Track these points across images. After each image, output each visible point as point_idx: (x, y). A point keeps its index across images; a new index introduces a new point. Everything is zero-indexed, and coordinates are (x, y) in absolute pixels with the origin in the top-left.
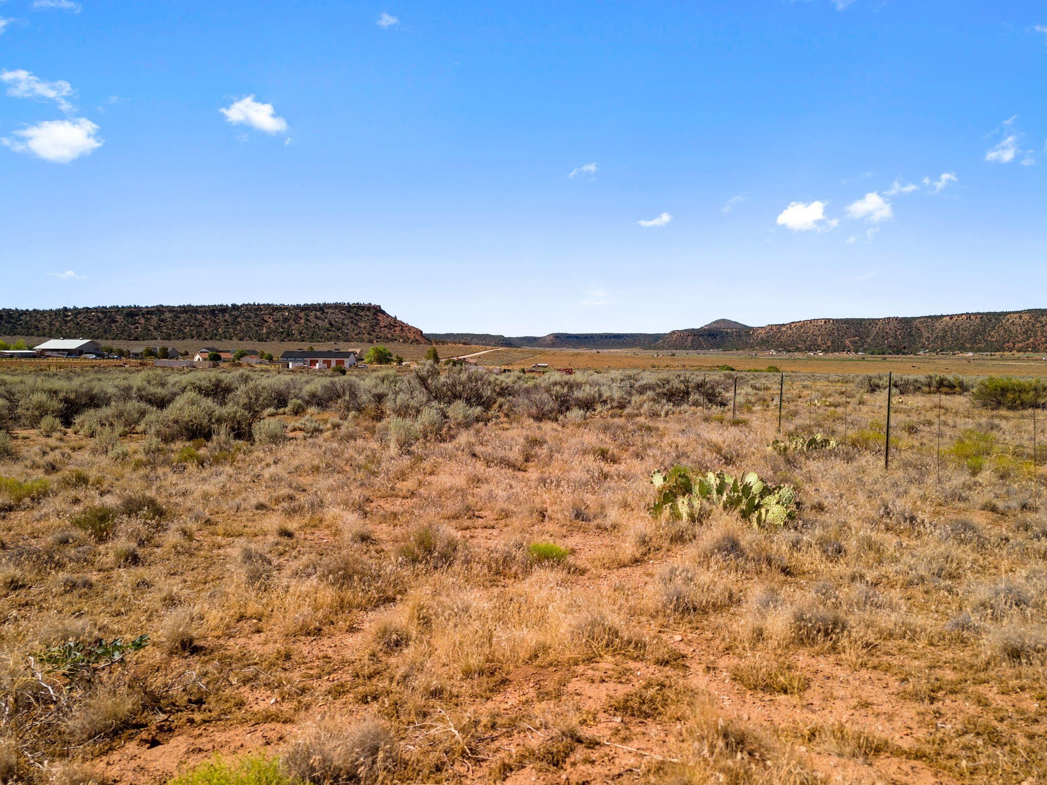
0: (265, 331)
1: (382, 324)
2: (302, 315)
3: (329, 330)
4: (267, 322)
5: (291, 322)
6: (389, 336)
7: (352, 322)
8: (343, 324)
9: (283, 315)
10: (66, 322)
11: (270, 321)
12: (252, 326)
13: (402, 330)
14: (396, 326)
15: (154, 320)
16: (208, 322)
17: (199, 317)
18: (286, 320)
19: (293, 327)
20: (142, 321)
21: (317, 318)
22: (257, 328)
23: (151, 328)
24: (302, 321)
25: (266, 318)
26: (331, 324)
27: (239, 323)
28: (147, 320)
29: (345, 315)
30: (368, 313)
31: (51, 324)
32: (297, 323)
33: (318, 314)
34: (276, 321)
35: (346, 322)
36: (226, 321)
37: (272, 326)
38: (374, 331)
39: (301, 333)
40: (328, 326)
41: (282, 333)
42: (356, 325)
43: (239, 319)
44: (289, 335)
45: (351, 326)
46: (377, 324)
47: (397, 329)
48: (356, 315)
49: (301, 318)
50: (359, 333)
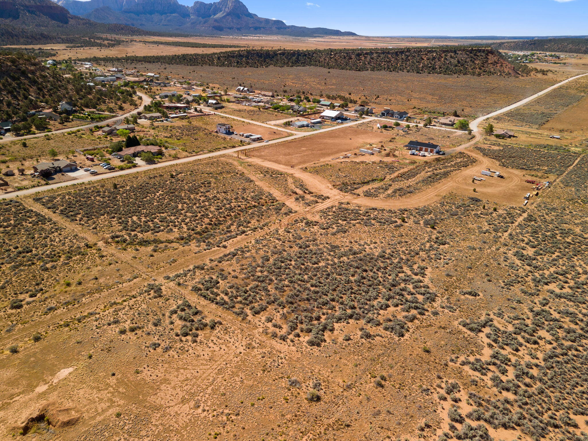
0: (421, 66)
1: (489, 62)
2: (443, 55)
3: (457, 66)
4: (423, 59)
5: (437, 60)
6: (492, 70)
7: (471, 60)
8: (466, 62)
9: (432, 55)
10: (331, 58)
11: (425, 59)
12: (415, 62)
13: (502, 66)
14: (498, 63)
15: (369, 57)
16: (393, 59)
17: (390, 56)
18: (434, 58)
19: (437, 64)
20: (363, 59)
21: (451, 57)
22: (417, 64)
23: (367, 63)
24: (443, 59)
25: (423, 57)
26: (459, 62)
27: (409, 60)
28: (365, 57)
29: (468, 55)
30: (482, 54)
31: (325, 60)
32: (439, 60)
33: (453, 54)
34: (428, 59)
35: (468, 60)
36: (402, 59)
37: (426, 63)
38: (483, 67)
39: (440, 68)
40: (456, 63)
41: (430, 67)
42: (473, 62)
43: (409, 58)
44: (433, 69)
45: (470, 63)
46: (487, 61)
47: (498, 65)
48: (475, 55)
49: (442, 57)
50: (474, 68)
